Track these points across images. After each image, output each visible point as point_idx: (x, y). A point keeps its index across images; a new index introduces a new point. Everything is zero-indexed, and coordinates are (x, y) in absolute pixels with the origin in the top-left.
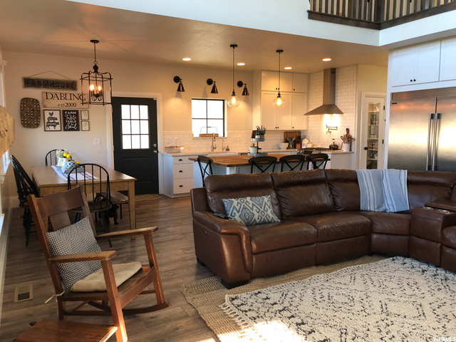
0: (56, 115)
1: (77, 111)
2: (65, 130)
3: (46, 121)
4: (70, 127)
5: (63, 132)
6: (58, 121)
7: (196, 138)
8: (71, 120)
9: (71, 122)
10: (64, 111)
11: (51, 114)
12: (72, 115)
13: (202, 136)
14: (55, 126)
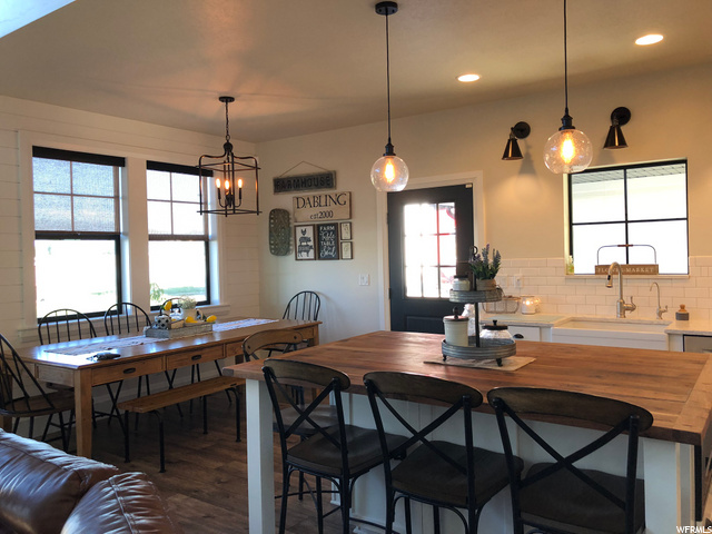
0: (310, 233)
1: (336, 225)
2: (319, 258)
3: (298, 243)
4: (326, 253)
5: (317, 261)
6: (311, 243)
7: (584, 278)
8: (328, 240)
9: (328, 243)
10: (319, 226)
11: (304, 232)
12: (329, 232)
13: (601, 269)
14: (308, 252)
